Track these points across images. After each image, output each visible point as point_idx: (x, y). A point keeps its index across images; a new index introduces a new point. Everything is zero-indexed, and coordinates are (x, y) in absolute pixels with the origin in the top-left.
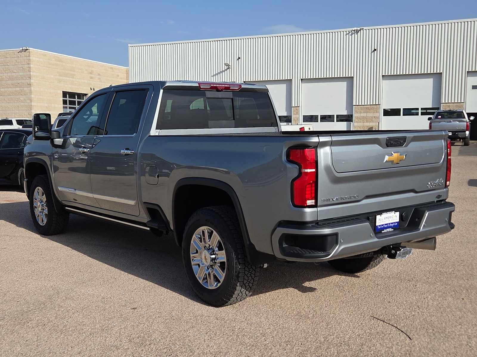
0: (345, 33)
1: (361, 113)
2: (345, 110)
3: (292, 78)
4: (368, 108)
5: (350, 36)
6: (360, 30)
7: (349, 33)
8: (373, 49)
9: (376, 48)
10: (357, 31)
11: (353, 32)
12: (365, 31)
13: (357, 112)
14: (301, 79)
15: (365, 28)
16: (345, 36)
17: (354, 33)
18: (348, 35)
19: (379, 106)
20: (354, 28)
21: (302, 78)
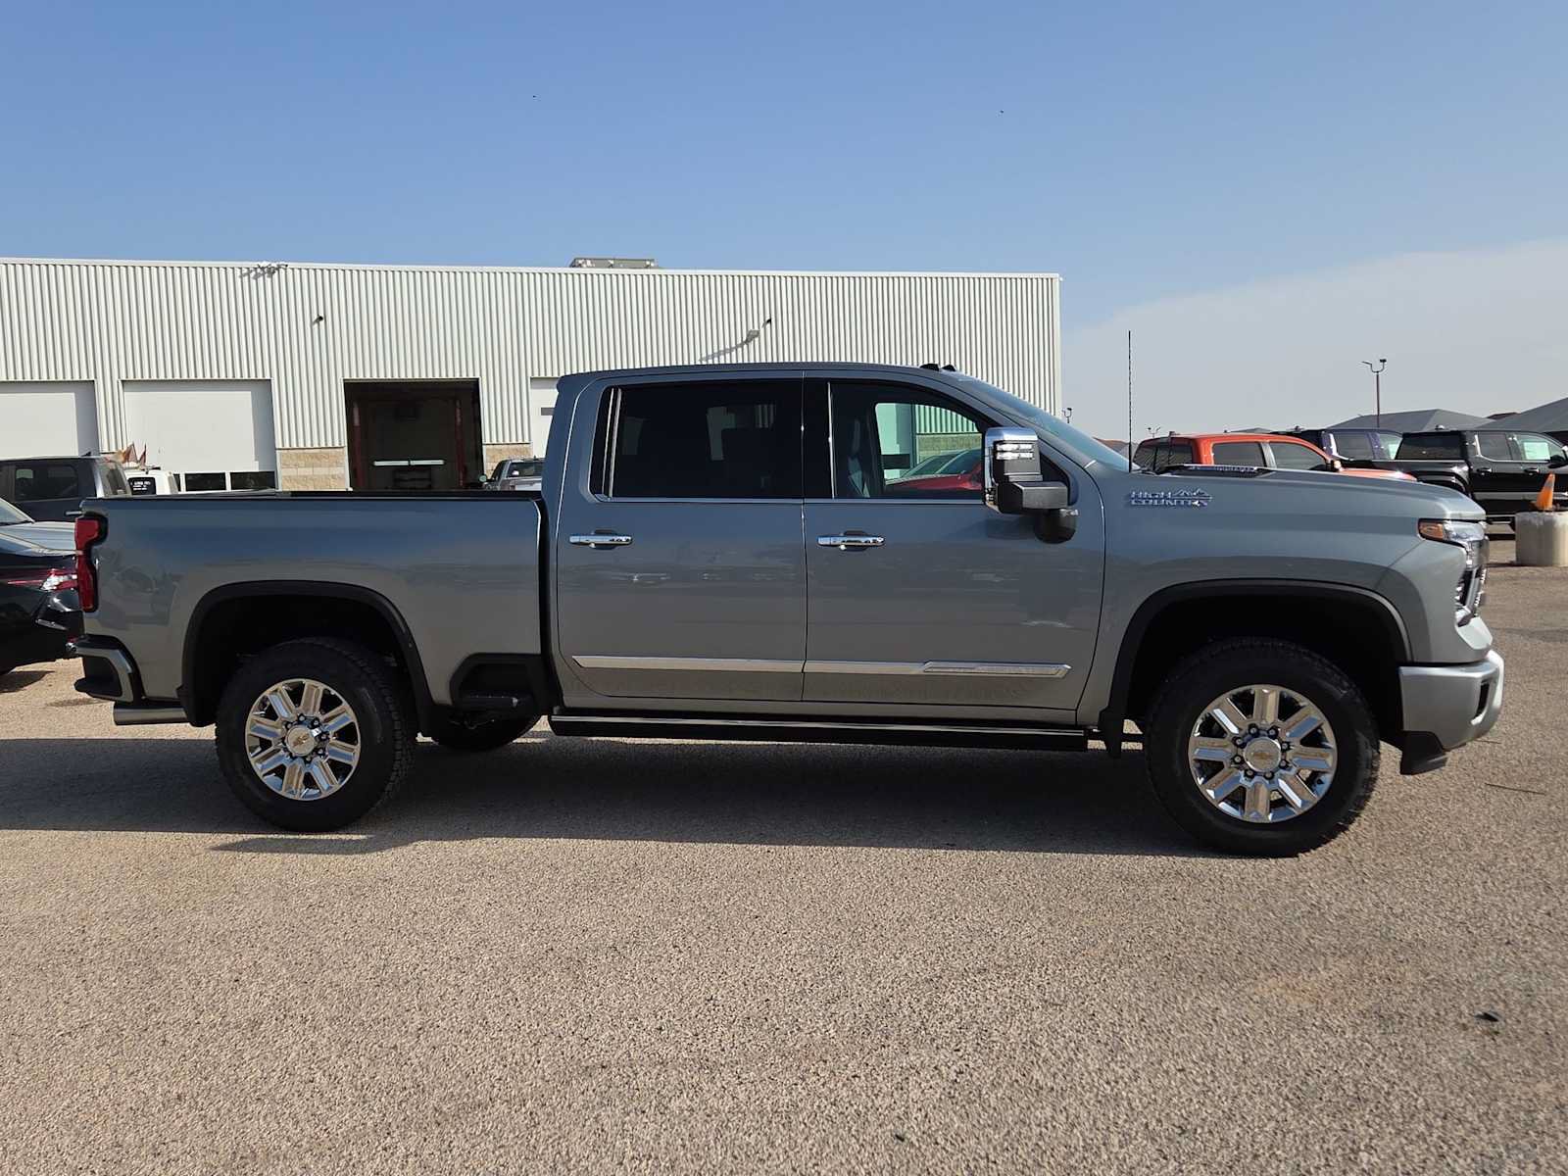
0: (238, 272)
1: (297, 466)
2: (254, 458)
3: (96, 377)
4: (315, 456)
5: (253, 282)
6: (278, 268)
7: (249, 272)
8: (315, 317)
9: (322, 315)
10: (271, 272)
11: (259, 270)
12: (290, 271)
13: (286, 465)
14: (123, 381)
15: (291, 265)
16: (238, 280)
17: (263, 275)
18: (246, 278)
19: (341, 450)
20: (262, 261)
21: (124, 379)
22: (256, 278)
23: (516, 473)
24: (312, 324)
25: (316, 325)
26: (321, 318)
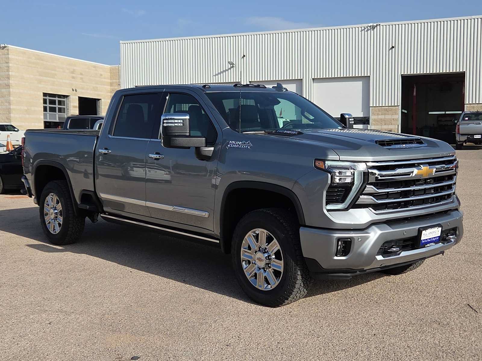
0: (360, 28)
1: (378, 114)
2: (361, 111)
3: (303, 78)
4: (386, 110)
5: (366, 33)
6: (377, 26)
7: (365, 29)
8: (391, 47)
9: (394, 46)
10: (373, 28)
11: (369, 28)
12: (382, 27)
13: (374, 114)
14: (313, 79)
15: (381, 24)
16: (360, 33)
17: (370, 29)
18: (363, 31)
19: (397, 107)
22: (367, 31)
23: (467, 119)
24: (389, 50)
25: (391, 50)
26: (393, 47)
